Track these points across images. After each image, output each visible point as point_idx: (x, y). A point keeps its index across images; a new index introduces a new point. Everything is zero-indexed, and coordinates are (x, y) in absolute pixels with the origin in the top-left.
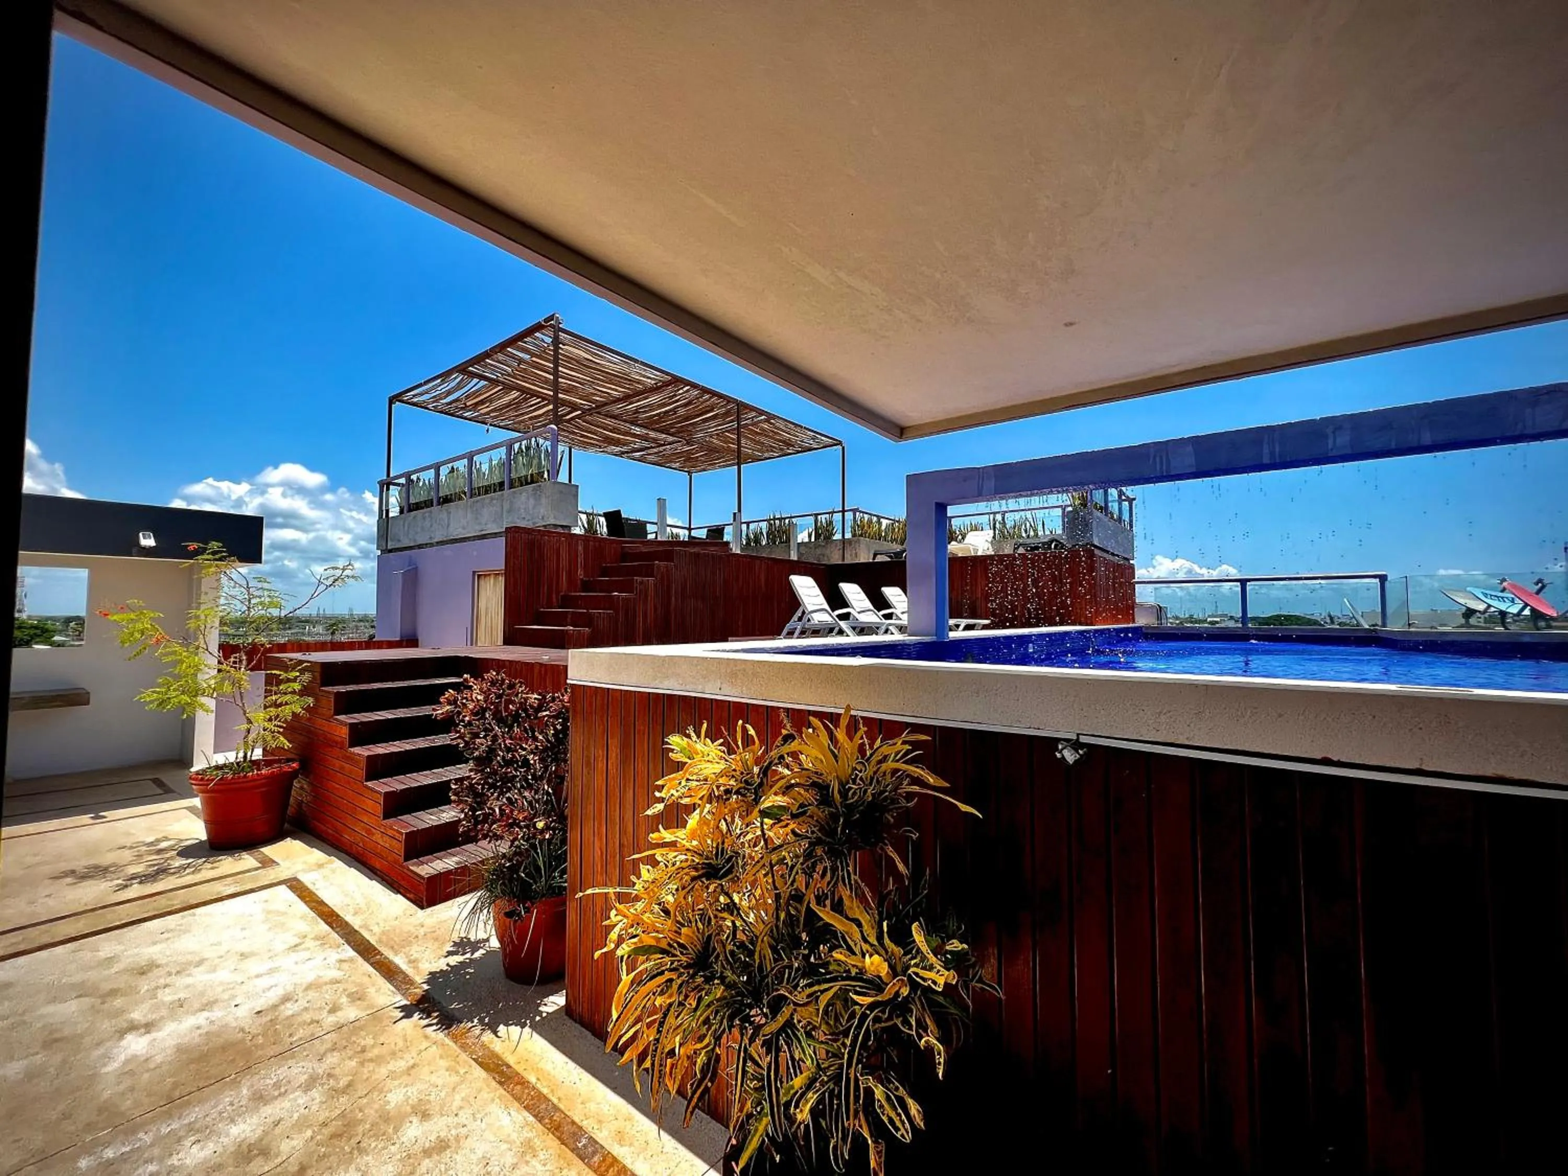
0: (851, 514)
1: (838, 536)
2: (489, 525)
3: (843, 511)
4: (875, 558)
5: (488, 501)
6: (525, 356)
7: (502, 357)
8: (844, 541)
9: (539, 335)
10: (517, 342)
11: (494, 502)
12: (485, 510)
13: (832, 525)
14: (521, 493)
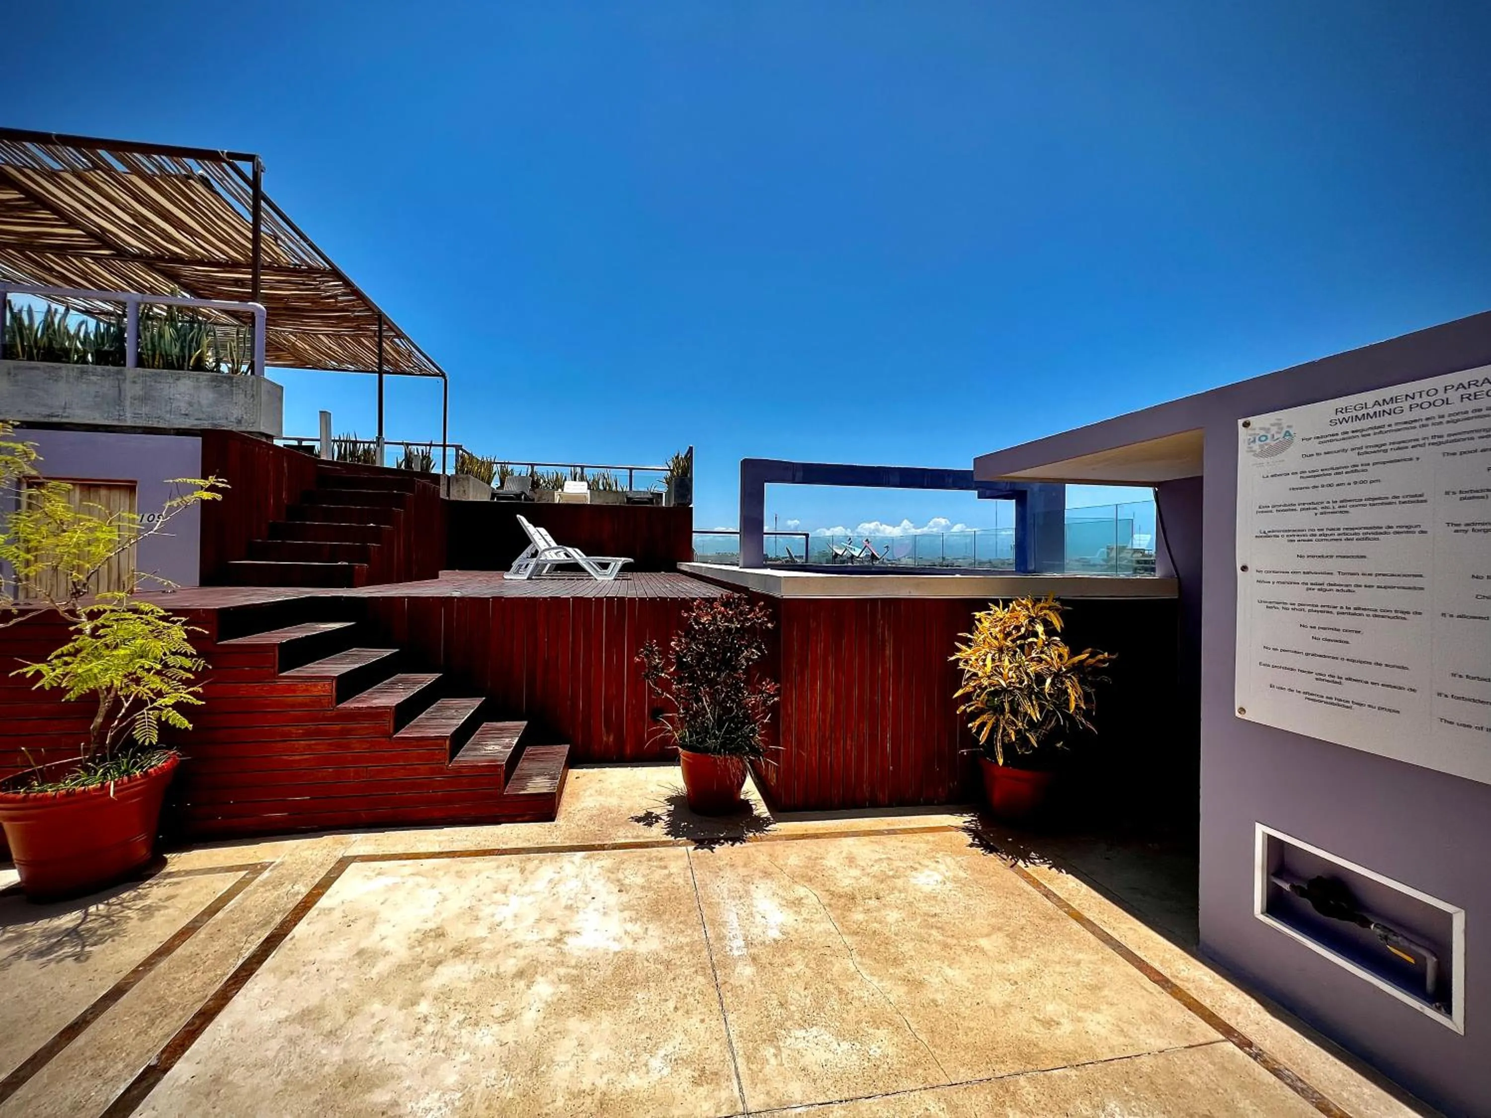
0: (453, 450)
1: (437, 470)
2: (79, 412)
3: (444, 446)
4: (492, 498)
5: (75, 373)
6: (120, 167)
7: (69, 153)
8: (449, 478)
9: (190, 162)
10: (131, 151)
11: (93, 378)
12: (62, 385)
13: (429, 458)
14: (178, 379)
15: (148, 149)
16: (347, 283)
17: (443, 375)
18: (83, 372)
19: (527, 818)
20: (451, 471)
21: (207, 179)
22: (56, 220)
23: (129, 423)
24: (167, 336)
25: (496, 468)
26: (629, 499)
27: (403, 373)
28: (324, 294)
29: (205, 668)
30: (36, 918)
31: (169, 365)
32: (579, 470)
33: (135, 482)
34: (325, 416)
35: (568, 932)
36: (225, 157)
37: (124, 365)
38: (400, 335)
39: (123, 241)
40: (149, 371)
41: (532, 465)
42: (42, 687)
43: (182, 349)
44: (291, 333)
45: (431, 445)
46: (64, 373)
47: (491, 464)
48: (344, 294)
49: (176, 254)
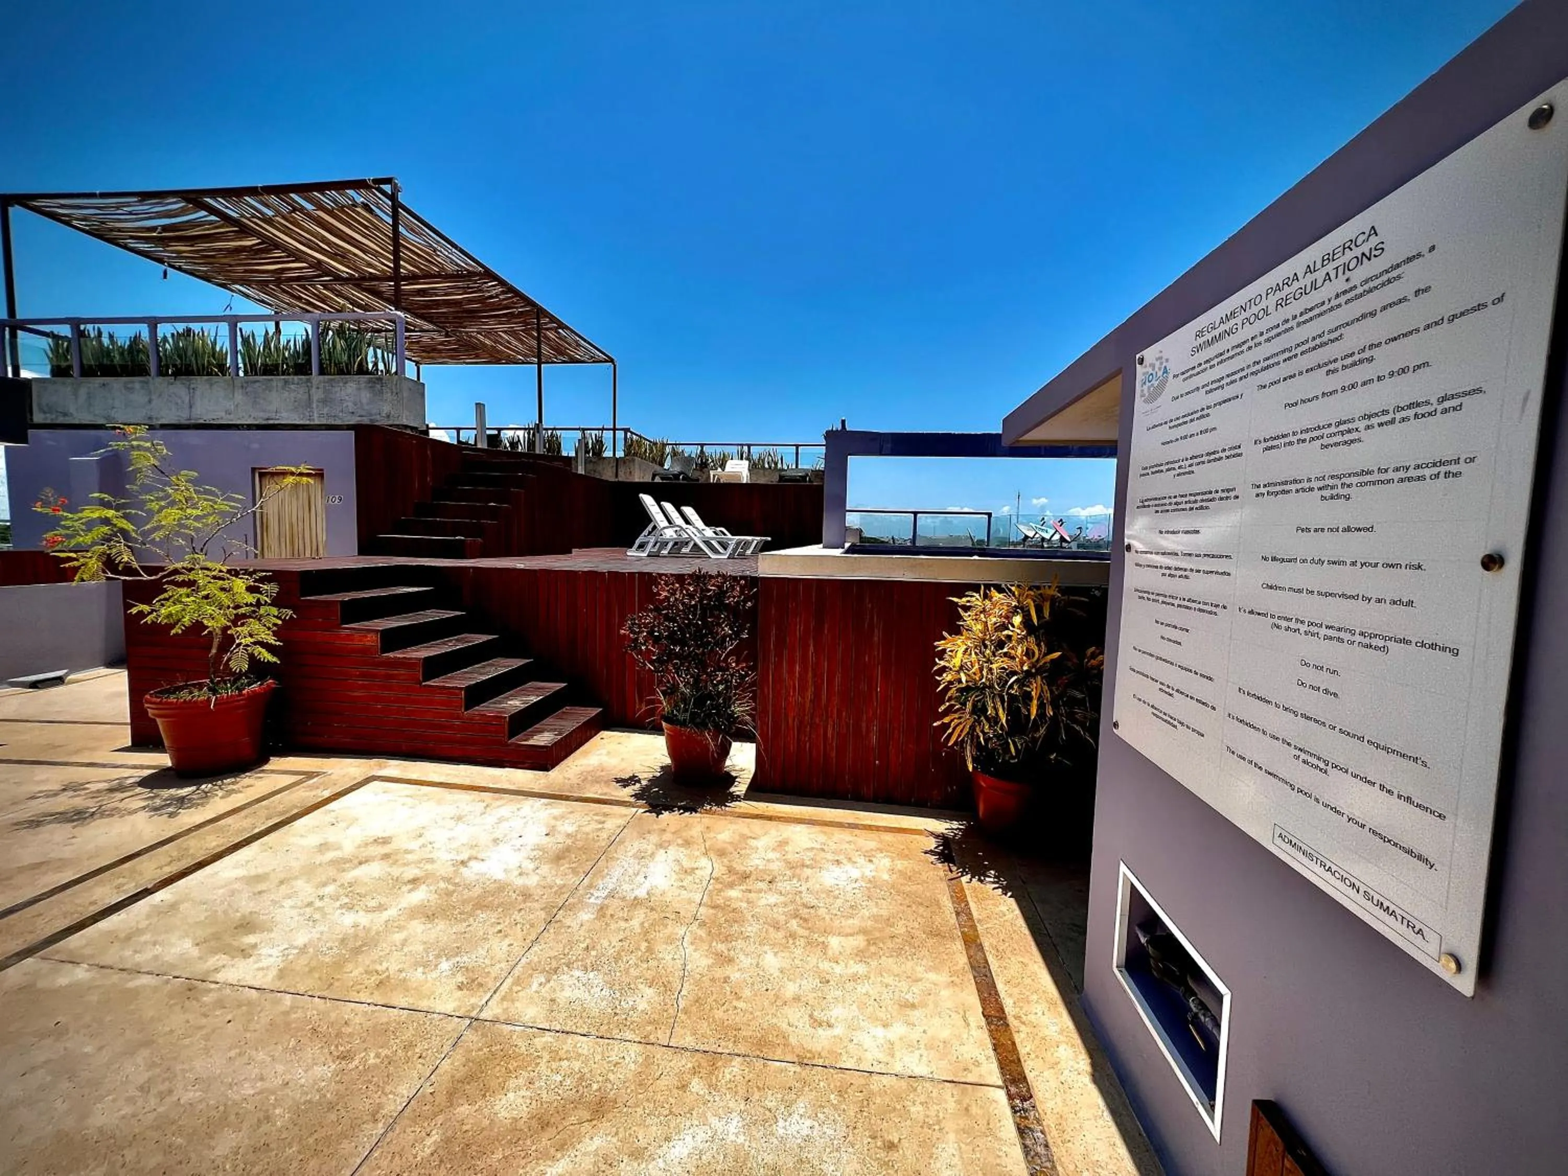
0: (622, 432)
1: (608, 454)
2: (284, 414)
3: (614, 429)
4: (653, 478)
5: (280, 384)
6: (309, 207)
7: (273, 199)
8: (617, 459)
9: (351, 192)
10: (311, 191)
11: (292, 386)
12: (274, 394)
13: (601, 442)
14: (346, 383)
15: (322, 187)
16: (502, 283)
17: (612, 361)
18: (286, 382)
19: (526, 765)
20: (620, 454)
21: (367, 205)
22: (288, 257)
23: (317, 422)
24: (339, 347)
25: (668, 449)
26: (781, 478)
27: (573, 361)
28: (487, 294)
29: (291, 616)
30: (169, 787)
31: (341, 372)
32: (746, 448)
33: (322, 470)
34: (480, 407)
35: (476, 858)
36: (371, 183)
37: (311, 374)
38: (562, 326)
39: (334, 267)
40: (326, 377)
41: (702, 445)
42: (146, 622)
43: (349, 357)
44: (478, 333)
45: (603, 429)
46: (274, 384)
47: (664, 445)
48: (503, 293)
49: (371, 273)
